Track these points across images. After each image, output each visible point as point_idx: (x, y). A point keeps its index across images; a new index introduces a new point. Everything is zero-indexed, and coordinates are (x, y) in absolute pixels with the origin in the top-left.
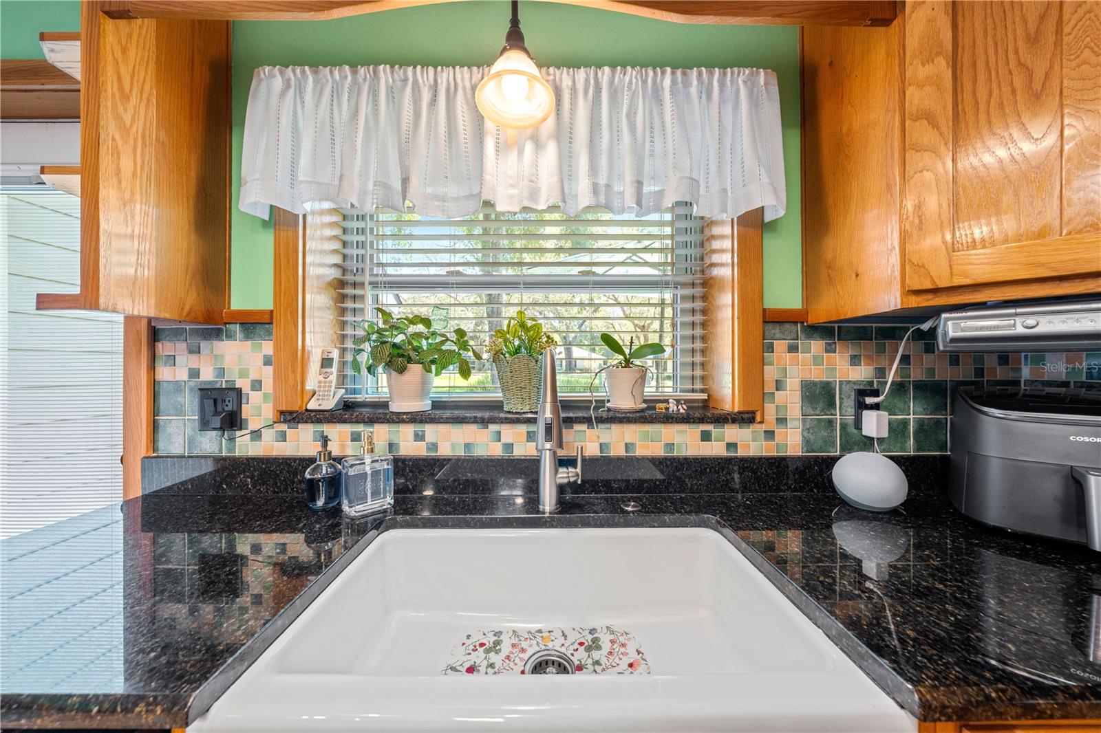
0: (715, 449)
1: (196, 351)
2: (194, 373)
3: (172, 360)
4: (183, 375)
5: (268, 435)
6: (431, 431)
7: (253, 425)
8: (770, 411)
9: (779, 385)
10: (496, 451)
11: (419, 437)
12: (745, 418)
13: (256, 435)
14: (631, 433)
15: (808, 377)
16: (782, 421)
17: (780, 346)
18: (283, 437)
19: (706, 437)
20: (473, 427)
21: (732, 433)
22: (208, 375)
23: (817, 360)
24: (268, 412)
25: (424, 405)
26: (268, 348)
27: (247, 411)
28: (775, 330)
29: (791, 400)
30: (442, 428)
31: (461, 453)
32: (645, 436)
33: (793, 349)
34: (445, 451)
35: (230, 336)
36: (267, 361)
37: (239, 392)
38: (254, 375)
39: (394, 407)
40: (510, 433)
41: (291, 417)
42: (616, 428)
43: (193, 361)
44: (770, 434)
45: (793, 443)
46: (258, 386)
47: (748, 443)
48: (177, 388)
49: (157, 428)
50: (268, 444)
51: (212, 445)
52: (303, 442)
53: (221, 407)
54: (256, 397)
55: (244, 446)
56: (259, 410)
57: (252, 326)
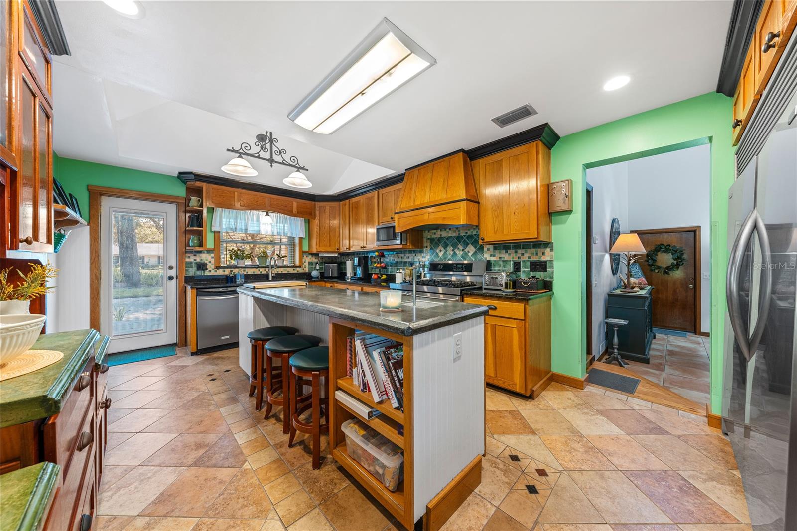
0: (296, 272)
1: (195, 255)
2: (195, 259)
3: (189, 257)
4: (193, 260)
5: (213, 272)
6: (246, 270)
7: (210, 269)
8: (304, 266)
9: (305, 262)
10: (259, 273)
11: (244, 271)
12: (300, 267)
13: (210, 271)
14: (282, 269)
15: (309, 261)
16: (305, 267)
17: (305, 256)
18: (216, 272)
19: (294, 270)
20: (255, 269)
21: (298, 269)
22: (198, 260)
23: (310, 258)
24: (213, 267)
25: (243, 266)
26: (213, 255)
27: (207, 267)
28: (304, 254)
29: (307, 264)
30: (249, 269)
31: (252, 273)
32: (284, 270)
33: (307, 257)
34: (249, 273)
35: (204, 253)
36: (212, 257)
37: (206, 263)
38: (209, 260)
39: (239, 266)
40: (263, 270)
41: (218, 268)
42: (280, 269)
43: (195, 257)
44: (304, 269)
45: (307, 270)
46: (210, 262)
47: (300, 271)
48: (191, 262)
49: (186, 270)
50: (213, 273)
51: (200, 273)
52: (220, 272)
53: (202, 266)
54: (210, 264)
55: (207, 273)
56: (210, 267)
57: (209, 251)
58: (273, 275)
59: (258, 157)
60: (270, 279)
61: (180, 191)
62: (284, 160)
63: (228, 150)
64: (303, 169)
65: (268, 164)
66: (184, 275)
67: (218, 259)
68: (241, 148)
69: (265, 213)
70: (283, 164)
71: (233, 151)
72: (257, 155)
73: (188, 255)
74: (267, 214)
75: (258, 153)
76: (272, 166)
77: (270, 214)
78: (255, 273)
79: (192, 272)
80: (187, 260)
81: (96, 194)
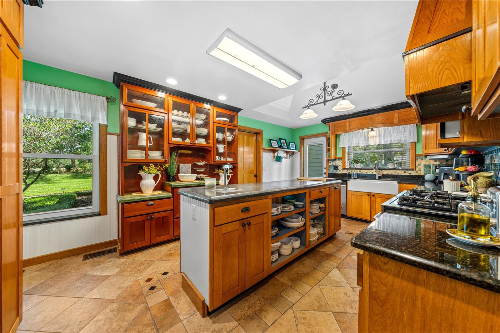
0: (407, 174)
1: (333, 162)
2: (333, 164)
3: (330, 163)
4: (331, 164)
5: (341, 171)
6: (362, 171)
7: (339, 170)
8: (417, 169)
9: (419, 165)
10: (371, 173)
11: (360, 171)
12: (412, 170)
13: (340, 171)
14: (392, 171)
15: (425, 164)
16: (420, 170)
17: (419, 159)
18: (343, 171)
19: (405, 172)
20: (367, 170)
21: (410, 172)
22: (334, 164)
23: (427, 161)
24: (341, 168)
25: (360, 168)
26: (341, 161)
27: (339, 168)
28: (418, 157)
29: (422, 167)
30: (363, 170)
31: (366, 173)
32: (394, 172)
33: (422, 160)
34: (363, 173)
35: (337, 160)
36: (341, 163)
37: (338, 166)
38: (340, 164)
39: (357, 168)
40: (372, 171)
41: (344, 169)
42: (389, 171)
43: (333, 163)
44: (417, 172)
45: (422, 173)
46: (340, 165)
47: (413, 173)
48: (331, 166)
49: (329, 170)
51: (335, 172)
52: (345, 172)
53: (336, 168)
54: (340, 167)
55: (338, 172)
56: (340, 168)
57: (339, 159)
58: (379, 175)
59: (318, 103)
60: (377, 178)
61: (325, 129)
62: (333, 97)
63: (303, 108)
64: (348, 95)
65: (323, 104)
66: (328, 172)
67: (344, 163)
68: (309, 104)
69: (370, 129)
70: (333, 99)
71: (306, 107)
72: (316, 103)
73: (330, 162)
74: (372, 130)
75: (317, 101)
76: (325, 105)
77: (374, 129)
78: (368, 173)
79: (332, 171)
81: (302, 139)
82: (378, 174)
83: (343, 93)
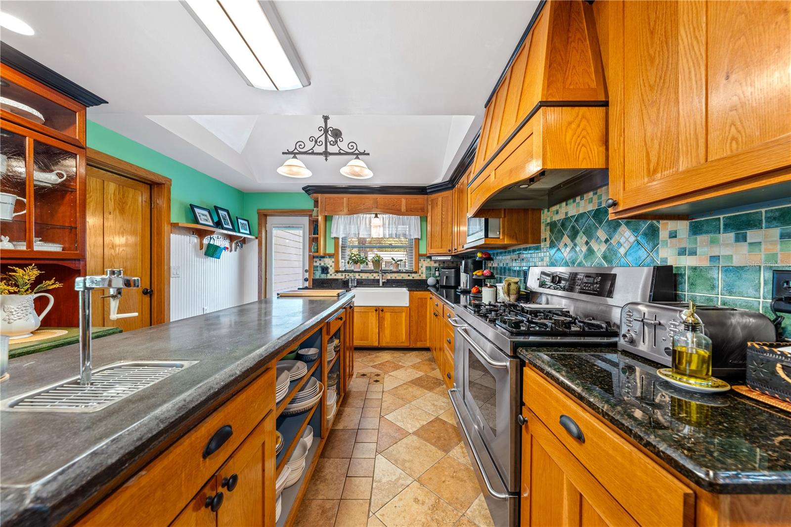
0: (410, 278)
1: (320, 260)
2: (320, 264)
3: (316, 262)
4: (318, 264)
5: (333, 275)
6: (361, 274)
7: (331, 273)
8: (420, 271)
9: (422, 267)
10: (373, 278)
11: (359, 275)
12: (416, 272)
13: (331, 275)
14: (396, 275)
15: (427, 265)
16: (422, 273)
17: (422, 260)
18: (336, 275)
19: (409, 276)
20: (368, 274)
21: (413, 275)
22: (322, 264)
23: (428, 263)
24: (333, 271)
25: (360, 270)
26: (333, 260)
27: (329, 271)
28: (421, 257)
29: (424, 269)
30: (363, 274)
31: (366, 278)
32: (398, 275)
33: (424, 261)
34: (364, 278)
35: (327, 258)
36: (333, 262)
37: (328, 267)
38: (331, 264)
39: (355, 270)
40: (375, 275)
41: (337, 272)
42: (393, 274)
43: (320, 262)
44: (420, 275)
45: (424, 277)
46: (331, 266)
47: (416, 277)
48: (317, 266)
49: (314, 273)
50: (333, 277)
51: (323, 276)
52: (339, 276)
53: (325, 270)
54: (331, 268)
55: (329, 277)
56: (331, 270)
57: (330, 256)
58: (383, 281)
59: (313, 153)
60: (381, 285)
61: (307, 203)
62: (341, 149)
63: (284, 153)
64: (364, 154)
65: (323, 158)
66: (312, 277)
67: (337, 263)
68: (296, 148)
69: (374, 215)
70: (340, 154)
71: (289, 153)
72: (310, 151)
73: (315, 260)
74: (376, 216)
75: (312, 149)
76: (326, 159)
77: (378, 215)
78: (369, 278)
79: (318, 275)
80: (315, 264)
81: (263, 216)
82: (382, 279)
83: (357, 149)
